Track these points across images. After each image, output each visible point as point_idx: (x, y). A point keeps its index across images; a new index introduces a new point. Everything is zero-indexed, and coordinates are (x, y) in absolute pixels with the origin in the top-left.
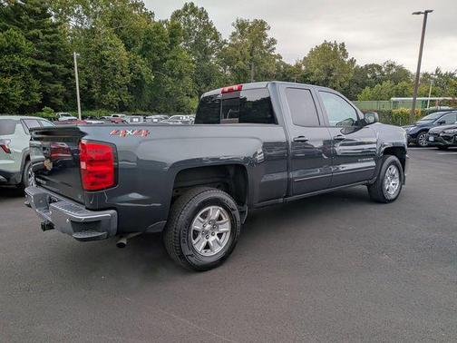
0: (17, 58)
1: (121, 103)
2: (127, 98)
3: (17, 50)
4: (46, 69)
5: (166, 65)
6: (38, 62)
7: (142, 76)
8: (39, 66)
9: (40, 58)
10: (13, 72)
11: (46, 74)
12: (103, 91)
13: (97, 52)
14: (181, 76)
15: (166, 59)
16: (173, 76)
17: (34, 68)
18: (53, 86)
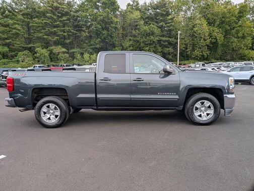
0: (152, 37)
1: (203, 56)
2: (206, 53)
3: (153, 34)
4: (165, 41)
5: (234, 31)
6: (161, 38)
7: (217, 40)
8: (161, 40)
9: (163, 36)
10: (150, 44)
11: (165, 44)
12: (193, 50)
13: (192, 29)
14: (244, 37)
15: (234, 28)
16: (238, 37)
17: (159, 41)
18: (168, 49)
